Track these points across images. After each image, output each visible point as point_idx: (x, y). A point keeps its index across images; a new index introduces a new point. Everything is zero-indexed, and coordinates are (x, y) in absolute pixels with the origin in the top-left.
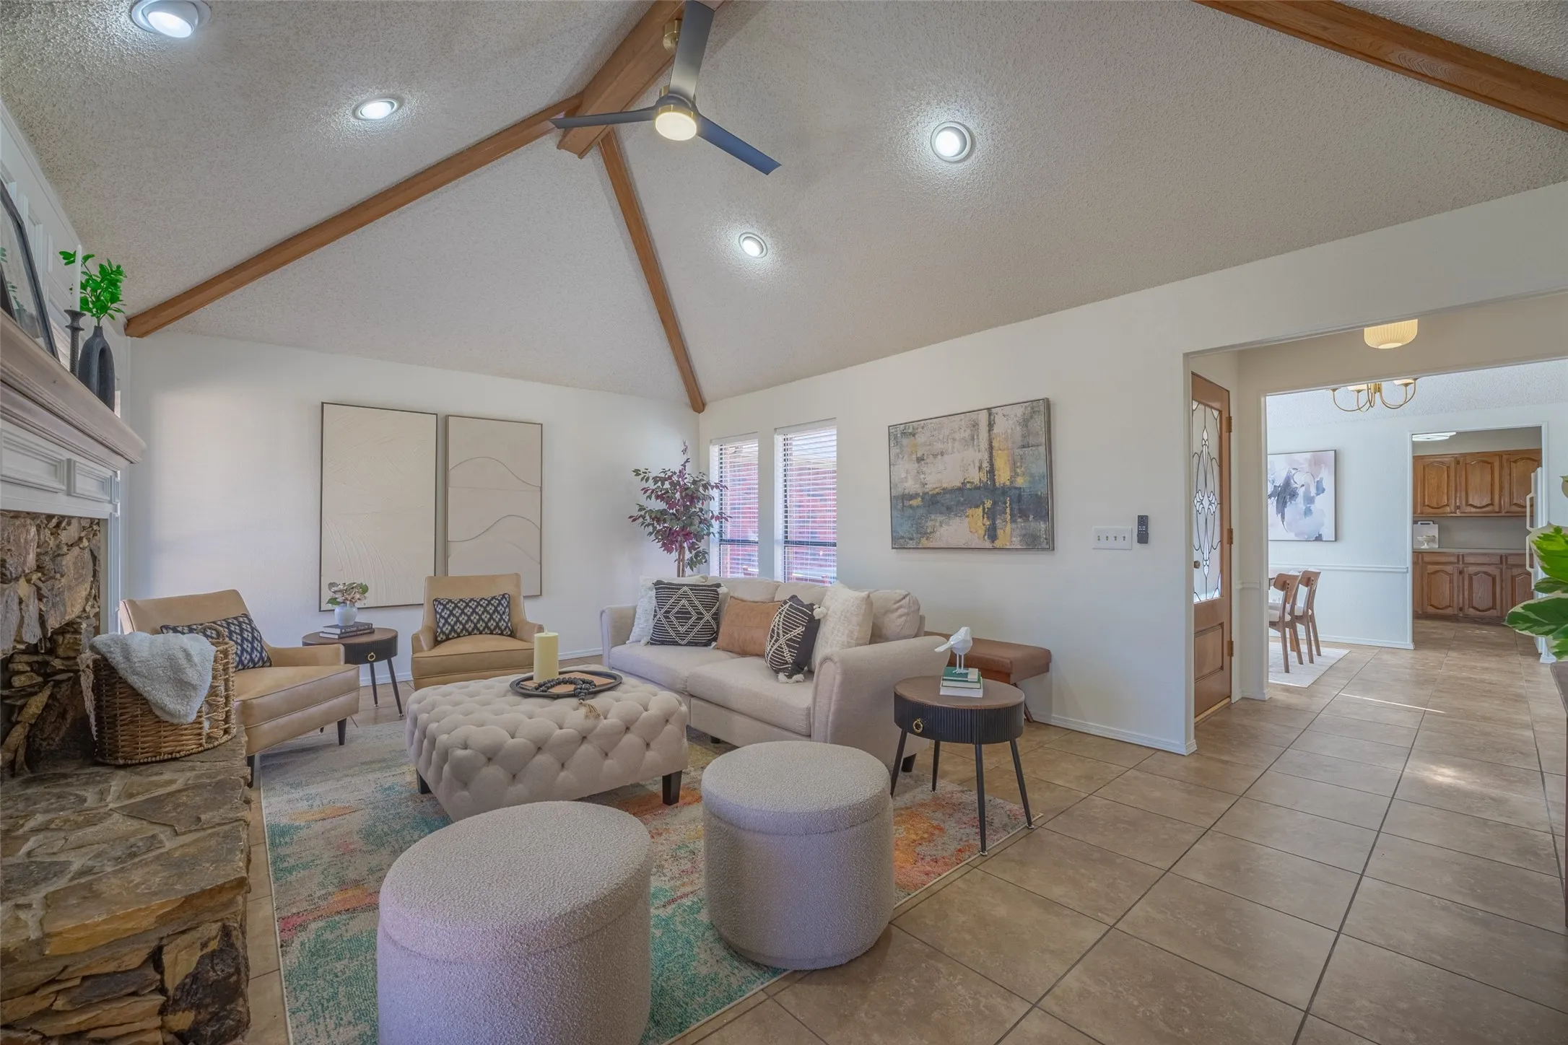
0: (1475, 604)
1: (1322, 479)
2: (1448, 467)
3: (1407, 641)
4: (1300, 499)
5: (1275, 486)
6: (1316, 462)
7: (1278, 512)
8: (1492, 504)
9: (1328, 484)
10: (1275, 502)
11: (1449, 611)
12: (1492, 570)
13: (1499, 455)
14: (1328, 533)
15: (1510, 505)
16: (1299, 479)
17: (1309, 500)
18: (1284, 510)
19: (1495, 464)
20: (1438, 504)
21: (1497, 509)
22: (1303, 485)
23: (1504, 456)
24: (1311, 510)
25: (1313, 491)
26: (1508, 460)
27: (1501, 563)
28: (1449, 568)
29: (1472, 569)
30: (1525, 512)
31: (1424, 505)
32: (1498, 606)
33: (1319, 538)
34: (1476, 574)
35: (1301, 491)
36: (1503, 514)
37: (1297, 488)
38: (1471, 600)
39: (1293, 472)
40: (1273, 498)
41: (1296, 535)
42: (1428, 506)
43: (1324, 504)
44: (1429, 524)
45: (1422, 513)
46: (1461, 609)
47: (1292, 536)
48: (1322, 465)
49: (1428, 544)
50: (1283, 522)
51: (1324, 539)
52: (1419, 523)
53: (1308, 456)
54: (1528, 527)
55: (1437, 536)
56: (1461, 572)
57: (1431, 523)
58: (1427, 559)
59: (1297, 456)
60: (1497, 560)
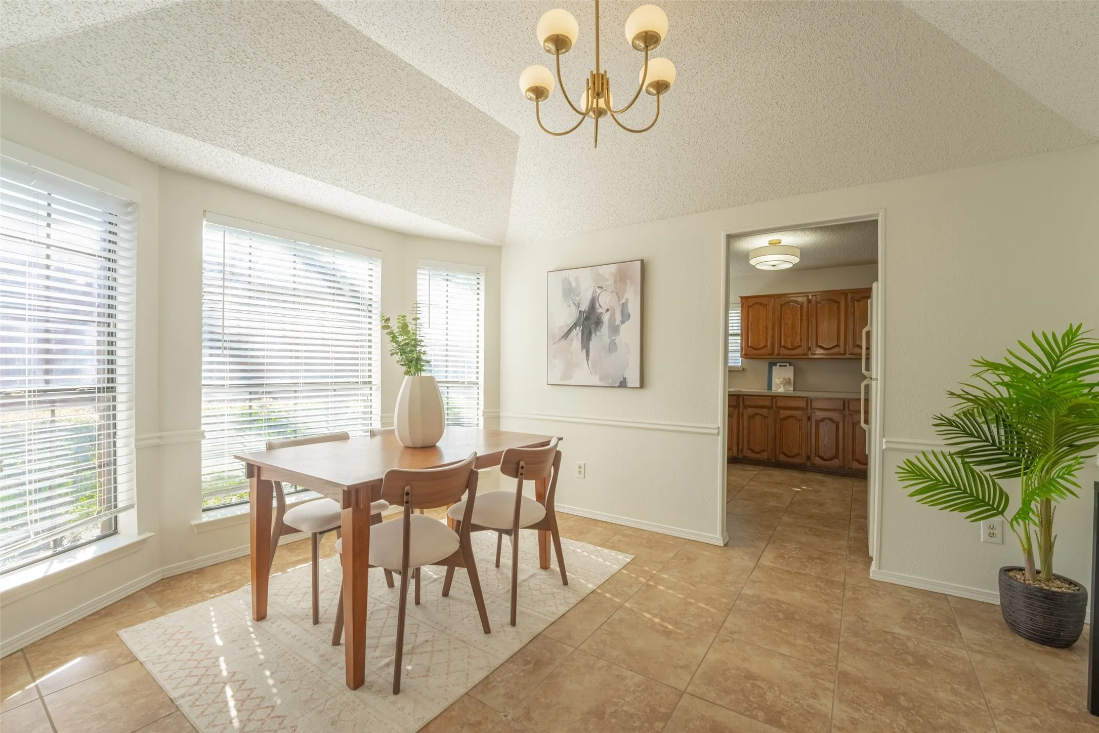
0: (821, 454)
1: (627, 300)
2: (802, 306)
3: (716, 534)
4: (605, 329)
5: (580, 312)
6: (622, 278)
7: (583, 347)
8: (838, 346)
9: (634, 308)
10: (580, 334)
11: (797, 460)
12: (835, 415)
13: (844, 293)
14: (633, 379)
15: (854, 347)
16: (605, 301)
17: (615, 330)
18: (589, 344)
19: (841, 302)
20: (792, 345)
21: (842, 351)
22: (608, 310)
23: (849, 295)
24: (615, 344)
25: (618, 317)
26: (852, 298)
27: (844, 409)
28: (798, 413)
29: (819, 415)
30: (861, 354)
31: (781, 347)
32: (841, 456)
33: (623, 384)
34: (823, 420)
35: (606, 318)
36: (848, 356)
37: (602, 313)
38: (817, 448)
39: (599, 291)
40: (578, 328)
41: (601, 379)
42: (784, 347)
43: (629, 333)
44: (786, 366)
45: (778, 354)
46: (808, 458)
47: (596, 381)
48: (628, 281)
49: (784, 387)
50: (588, 360)
51: (629, 385)
52: (778, 364)
53: (613, 268)
54: (864, 371)
55: (792, 379)
56: (809, 419)
57: (788, 364)
58: (781, 403)
59: (602, 270)
60: (839, 405)
